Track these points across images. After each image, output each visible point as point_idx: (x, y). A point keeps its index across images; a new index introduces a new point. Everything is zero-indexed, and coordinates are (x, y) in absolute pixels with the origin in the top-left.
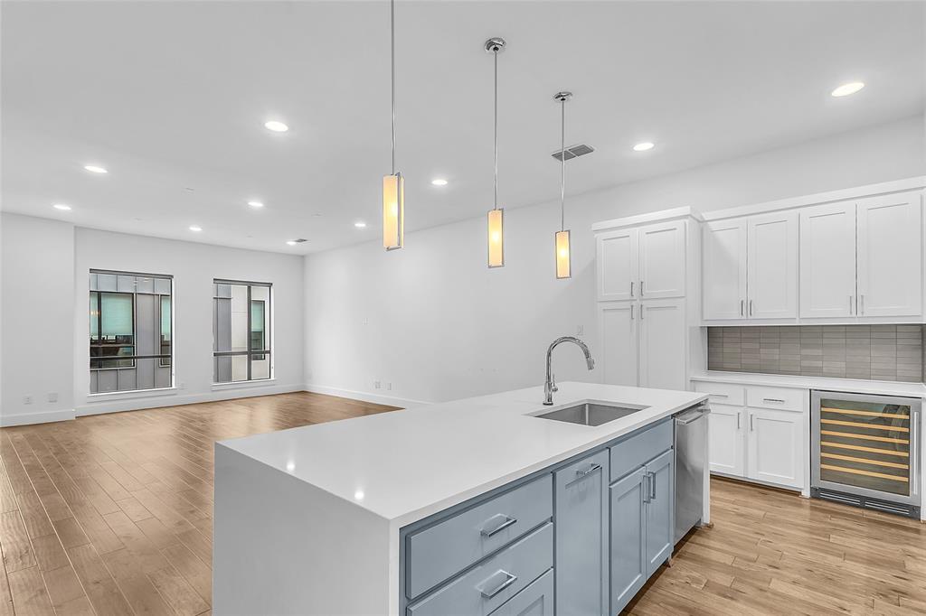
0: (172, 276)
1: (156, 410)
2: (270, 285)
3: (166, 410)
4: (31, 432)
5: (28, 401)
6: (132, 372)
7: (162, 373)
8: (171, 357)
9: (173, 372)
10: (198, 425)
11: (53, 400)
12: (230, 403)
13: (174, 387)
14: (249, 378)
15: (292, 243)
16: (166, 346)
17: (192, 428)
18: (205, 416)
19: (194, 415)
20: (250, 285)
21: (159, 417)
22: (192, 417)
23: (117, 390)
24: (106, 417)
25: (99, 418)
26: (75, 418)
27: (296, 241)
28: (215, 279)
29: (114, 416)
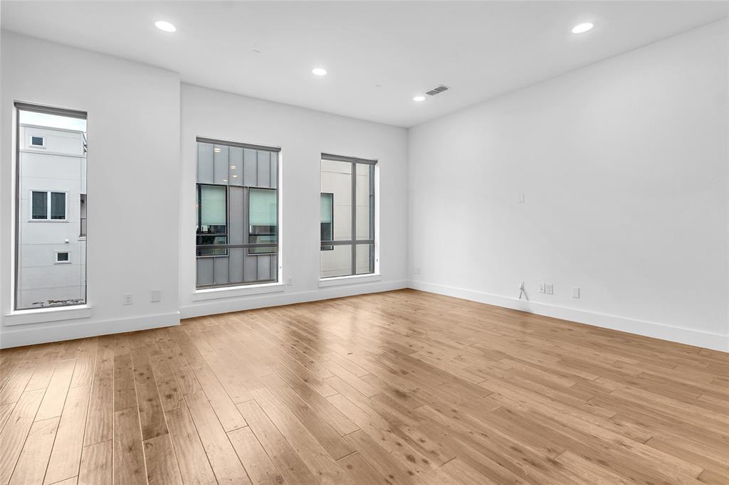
0: (280, 149)
2: (374, 163)
4: (127, 348)
5: (128, 301)
6: (225, 261)
8: (277, 244)
11: (155, 298)
13: (281, 282)
14: (354, 272)
15: (420, 98)
20: (355, 161)
24: (213, 322)
25: (206, 322)
26: (179, 323)
27: (427, 93)
28: (322, 154)
29: (222, 321)
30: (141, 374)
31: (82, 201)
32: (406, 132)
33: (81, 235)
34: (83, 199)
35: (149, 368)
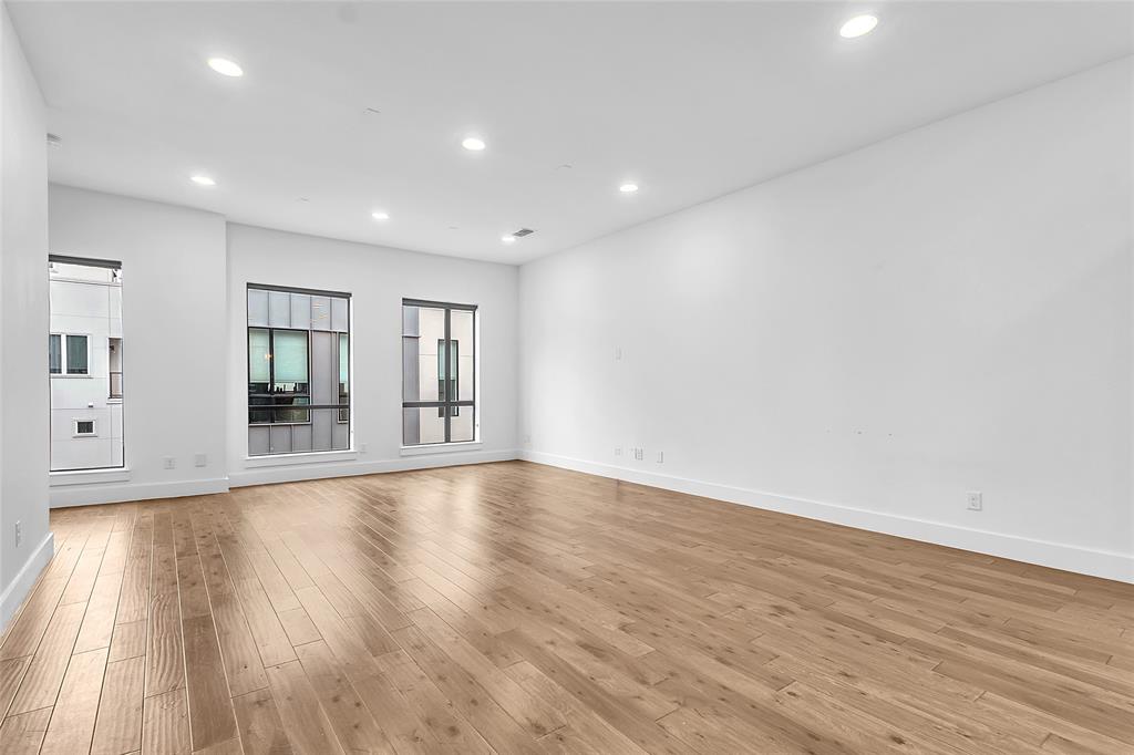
0: (350, 295)
1: (329, 482)
2: (474, 308)
3: (343, 481)
4: (168, 509)
5: (170, 464)
6: (308, 429)
7: (340, 430)
8: (349, 407)
9: (352, 429)
10: (384, 509)
11: (201, 463)
12: (424, 475)
13: (352, 450)
14: (448, 440)
15: (509, 239)
16: (344, 396)
17: (378, 515)
18: (393, 494)
19: (379, 493)
20: (448, 307)
21: (333, 493)
22: (377, 496)
23: (291, 451)
24: (267, 489)
25: (258, 490)
26: (228, 491)
27: (517, 234)
28: (404, 299)
29: (277, 488)
30: (180, 525)
31: (112, 348)
32: (516, 271)
33: (111, 397)
34: (114, 344)
35: (188, 521)
